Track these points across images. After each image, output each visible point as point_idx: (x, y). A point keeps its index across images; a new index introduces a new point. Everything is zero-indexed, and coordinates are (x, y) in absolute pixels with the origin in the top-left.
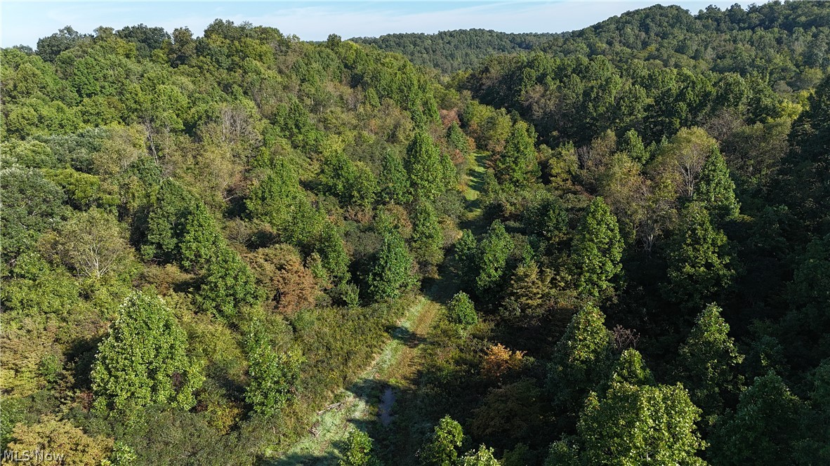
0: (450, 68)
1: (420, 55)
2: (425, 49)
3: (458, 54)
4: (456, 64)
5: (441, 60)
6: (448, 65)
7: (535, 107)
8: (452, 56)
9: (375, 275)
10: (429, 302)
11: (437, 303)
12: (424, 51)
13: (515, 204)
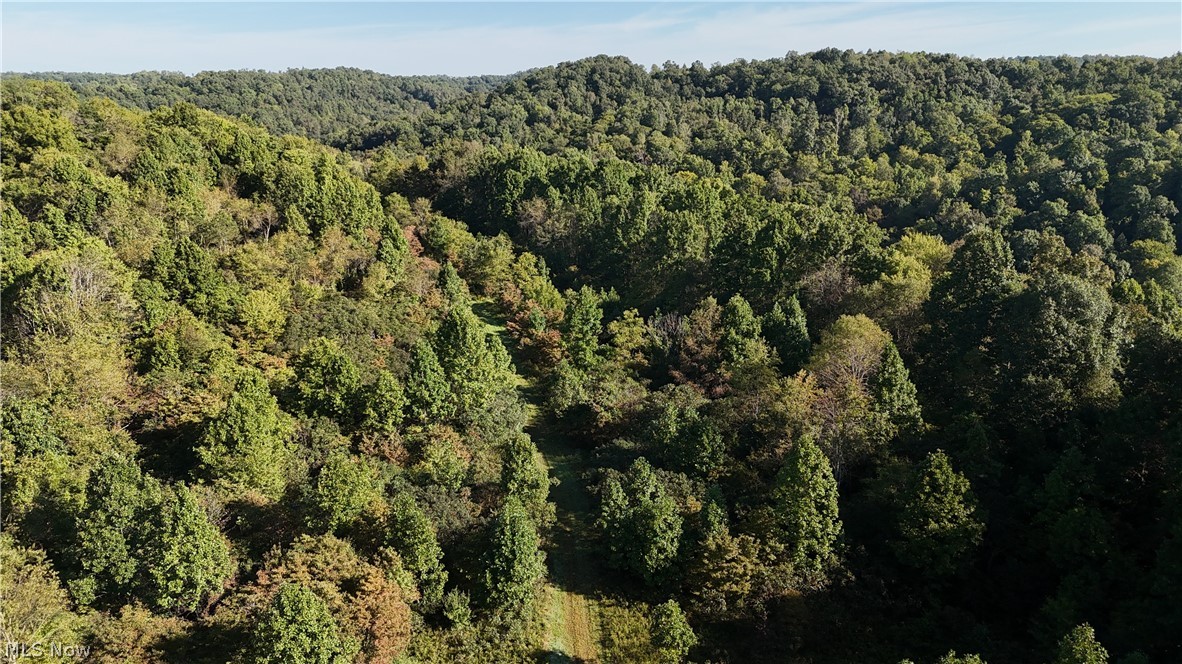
0: (319, 127)
1: (268, 106)
2: (275, 97)
3: (326, 106)
4: (326, 120)
5: (304, 116)
6: (314, 122)
7: (539, 230)
8: (319, 108)
9: (494, 572)
10: (565, 593)
11: (577, 594)
12: (273, 100)
13: (611, 408)
